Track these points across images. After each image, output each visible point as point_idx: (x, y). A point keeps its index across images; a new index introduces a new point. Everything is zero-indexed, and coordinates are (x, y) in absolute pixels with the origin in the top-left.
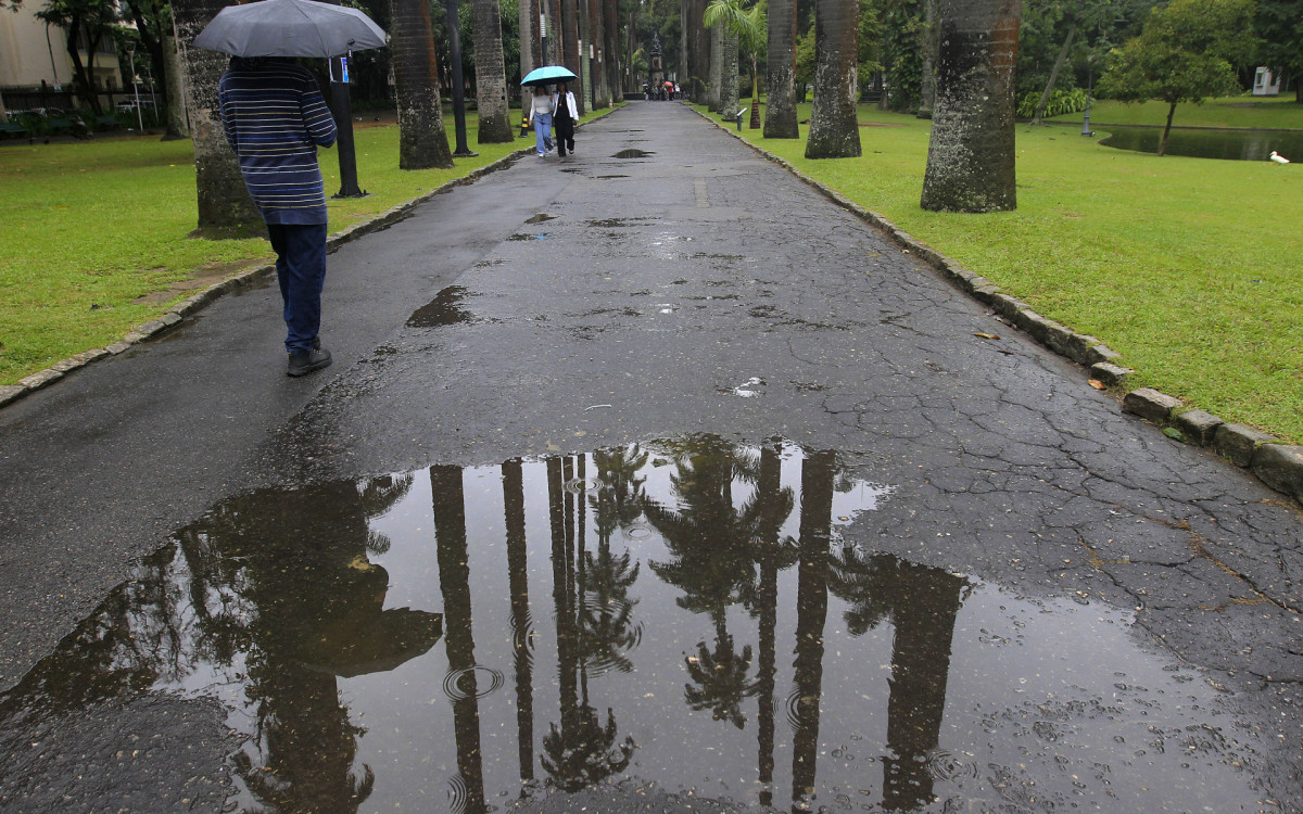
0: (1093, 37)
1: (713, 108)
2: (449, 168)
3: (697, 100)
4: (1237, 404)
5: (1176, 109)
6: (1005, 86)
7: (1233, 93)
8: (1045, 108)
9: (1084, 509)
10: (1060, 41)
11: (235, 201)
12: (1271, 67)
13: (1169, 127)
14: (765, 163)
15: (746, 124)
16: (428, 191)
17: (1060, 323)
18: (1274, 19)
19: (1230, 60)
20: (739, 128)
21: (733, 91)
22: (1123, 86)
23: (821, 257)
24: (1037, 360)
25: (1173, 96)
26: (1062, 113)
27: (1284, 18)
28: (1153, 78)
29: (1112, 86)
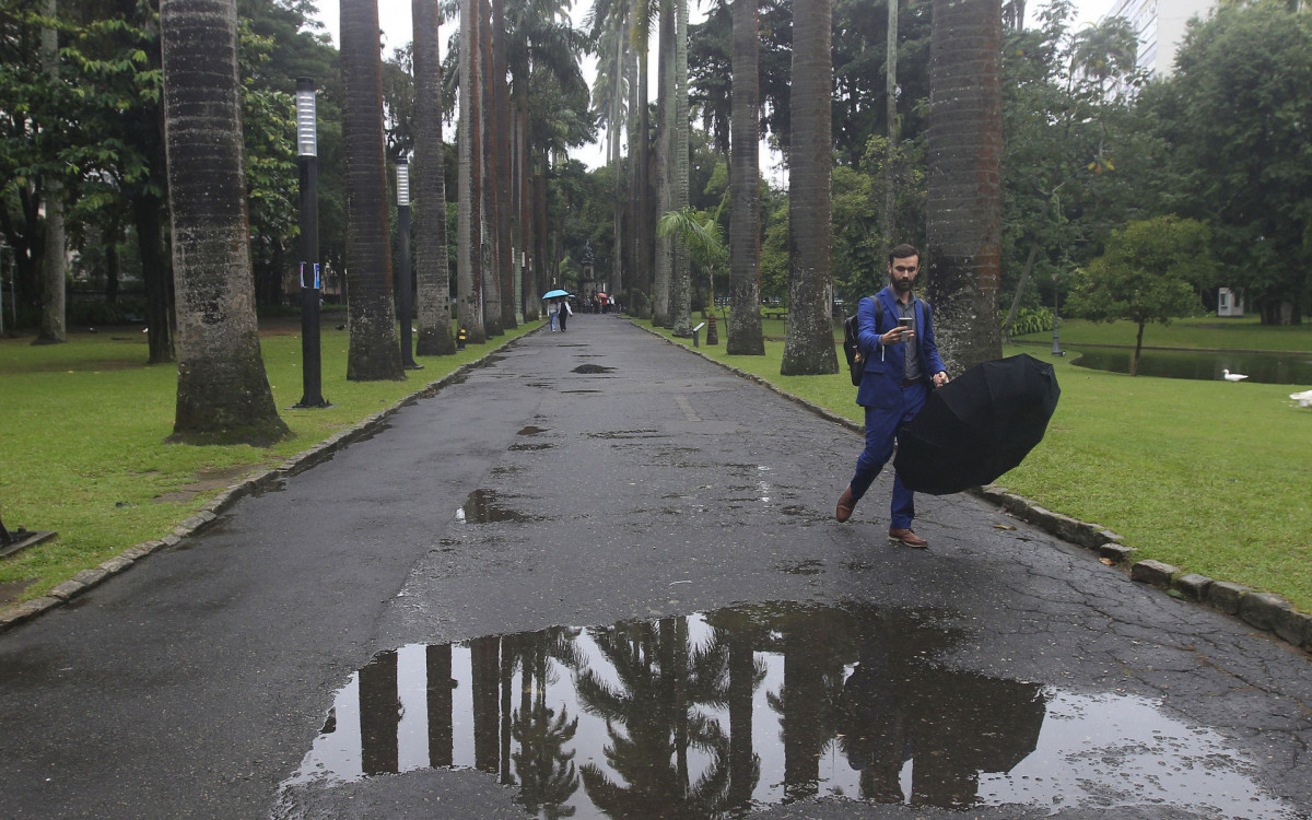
0: (1055, 256)
1: (657, 323)
2: (401, 380)
3: (637, 313)
4: (1224, 568)
5: (1145, 329)
6: (991, 306)
7: (1197, 314)
8: (1011, 327)
9: (1111, 641)
10: (1023, 259)
11: (221, 407)
12: (1233, 289)
13: (1139, 347)
14: (736, 379)
15: (703, 340)
16: (395, 403)
17: (1067, 515)
18: (1229, 241)
19: (1192, 282)
20: (696, 344)
21: (685, 305)
22: (1091, 306)
23: (831, 466)
24: (1052, 545)
25: (1141, 316)
26: (1029, 332)
27: (1238, 240)
28: (1119, 299)
29: (1079, 305)
